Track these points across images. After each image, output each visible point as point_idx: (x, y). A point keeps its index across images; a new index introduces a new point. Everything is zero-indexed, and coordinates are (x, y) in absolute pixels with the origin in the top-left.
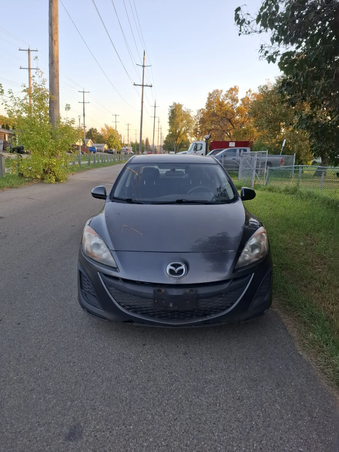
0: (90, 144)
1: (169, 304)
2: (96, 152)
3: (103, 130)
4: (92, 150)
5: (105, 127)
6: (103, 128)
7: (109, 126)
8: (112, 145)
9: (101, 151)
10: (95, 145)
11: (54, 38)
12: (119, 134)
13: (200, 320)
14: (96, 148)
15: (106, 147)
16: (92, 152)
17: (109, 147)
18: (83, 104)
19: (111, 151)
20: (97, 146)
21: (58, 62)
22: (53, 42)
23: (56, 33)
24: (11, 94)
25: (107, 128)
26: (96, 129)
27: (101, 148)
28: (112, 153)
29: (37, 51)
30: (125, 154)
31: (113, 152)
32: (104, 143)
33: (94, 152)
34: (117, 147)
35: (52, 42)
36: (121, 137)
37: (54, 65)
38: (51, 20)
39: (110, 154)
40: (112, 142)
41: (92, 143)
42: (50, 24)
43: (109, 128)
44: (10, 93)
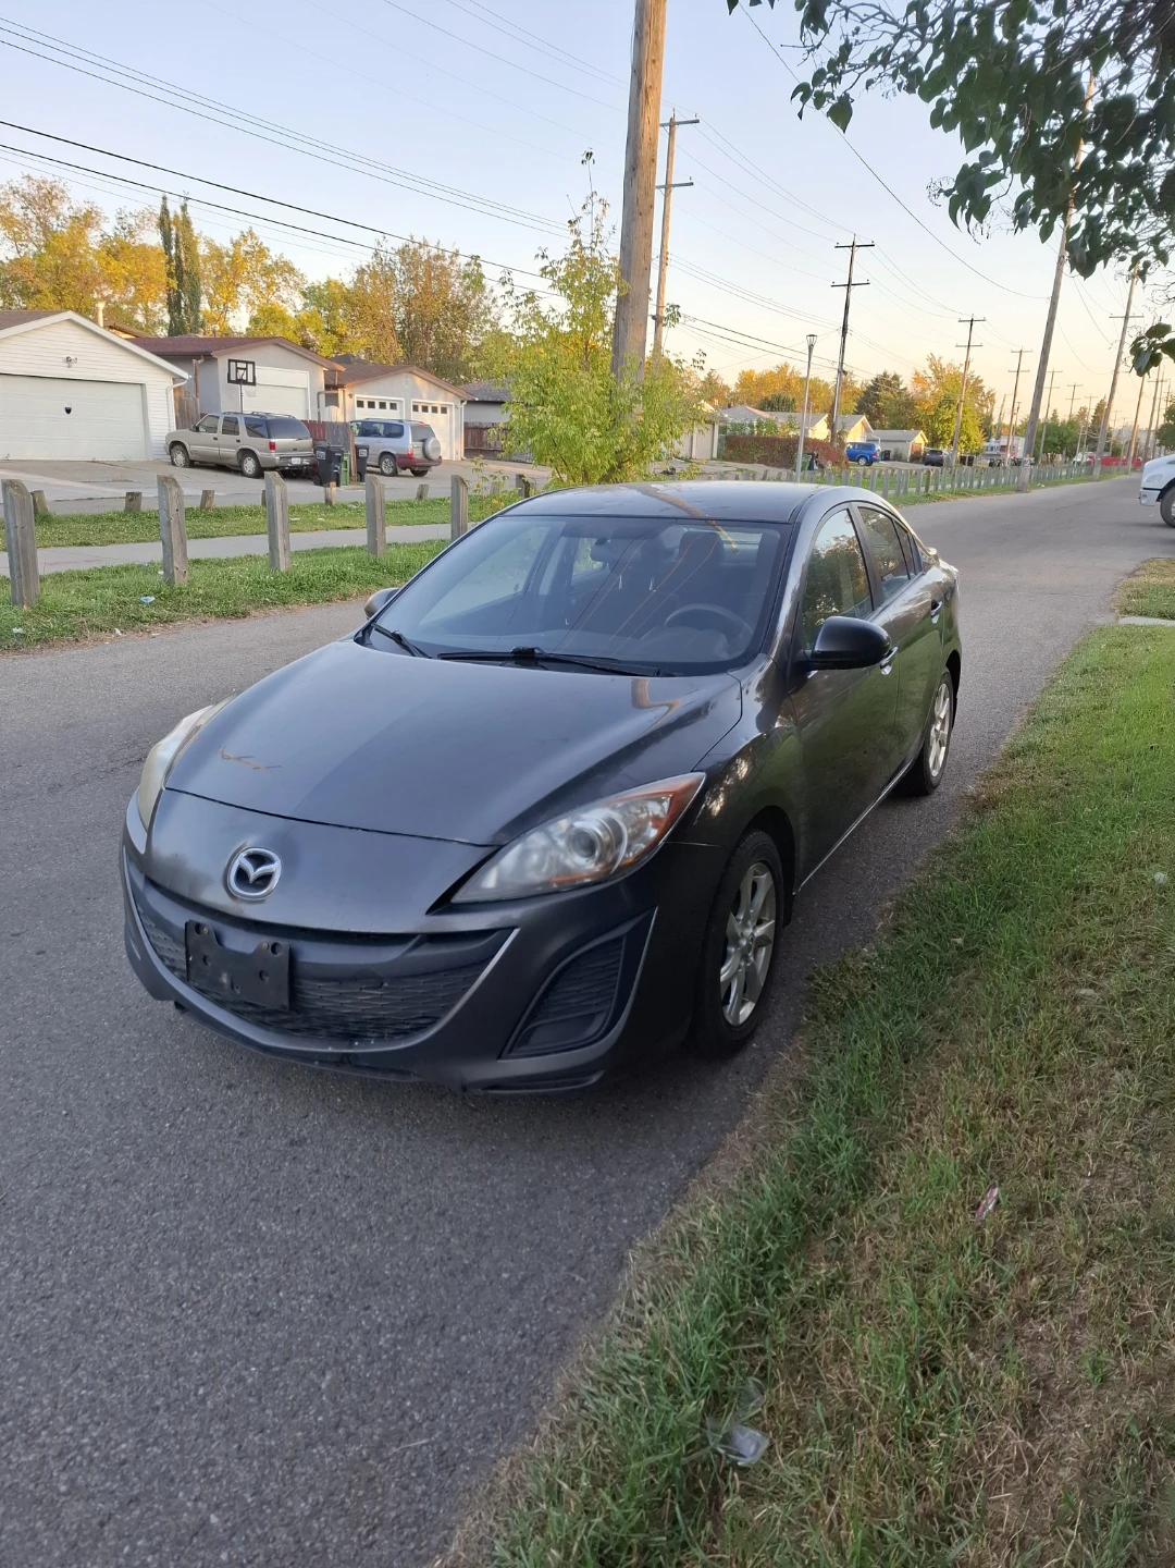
0: (857, 432)
1: (220, 975)
2: (876, 460)
3: (918, 379)
4: (863, 454)
5: (930, 367)
6: (920, 370)
7: (944, 364)
8: (943, 432)
9: (898, 458)
10: (877, 434)
11: (647, 81)
12: (986, 390)
13: (330, 1049)
14: (878, 447)
15: (920, 440)
16: (862, 461)
17: (935, 440)
18: (845, 289)
19: (934, 457)
20: (882, 440)
21: (654, 161)
22: (642, 95)
23: (654, 61)
24: (508, 288)
25: (935, 371)
26: (896, 377)
27: (899, 445)
28: (939, 463)
29: (697, 121)
30: (991, 465)
31: (942, 460)
32: (918, 425)
33: (869, 463)
34: (964, 438)
35: (638, 96)
36: (993, 402)
37: (639, 171)
38: (642, 20)
39: (929, 467)
40: (948, 420)
41: (867, 430)
42: (636, 34)
43: (943, 370)
44: (504, 283)
